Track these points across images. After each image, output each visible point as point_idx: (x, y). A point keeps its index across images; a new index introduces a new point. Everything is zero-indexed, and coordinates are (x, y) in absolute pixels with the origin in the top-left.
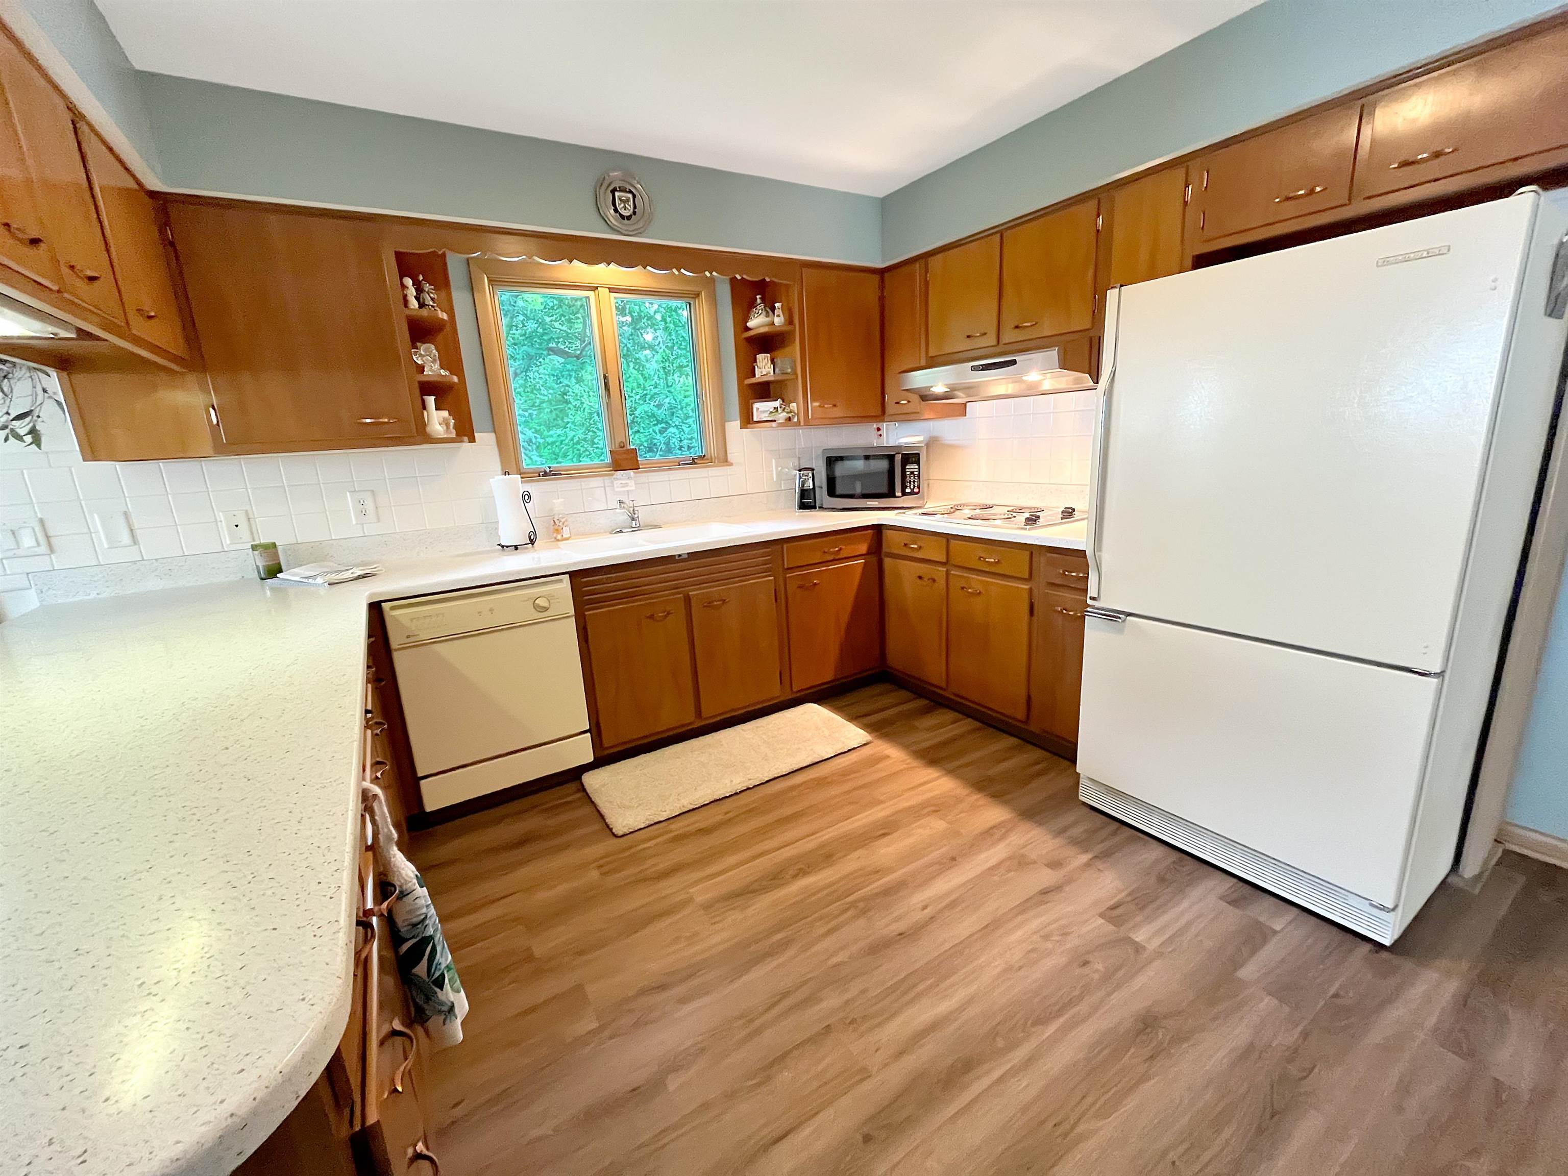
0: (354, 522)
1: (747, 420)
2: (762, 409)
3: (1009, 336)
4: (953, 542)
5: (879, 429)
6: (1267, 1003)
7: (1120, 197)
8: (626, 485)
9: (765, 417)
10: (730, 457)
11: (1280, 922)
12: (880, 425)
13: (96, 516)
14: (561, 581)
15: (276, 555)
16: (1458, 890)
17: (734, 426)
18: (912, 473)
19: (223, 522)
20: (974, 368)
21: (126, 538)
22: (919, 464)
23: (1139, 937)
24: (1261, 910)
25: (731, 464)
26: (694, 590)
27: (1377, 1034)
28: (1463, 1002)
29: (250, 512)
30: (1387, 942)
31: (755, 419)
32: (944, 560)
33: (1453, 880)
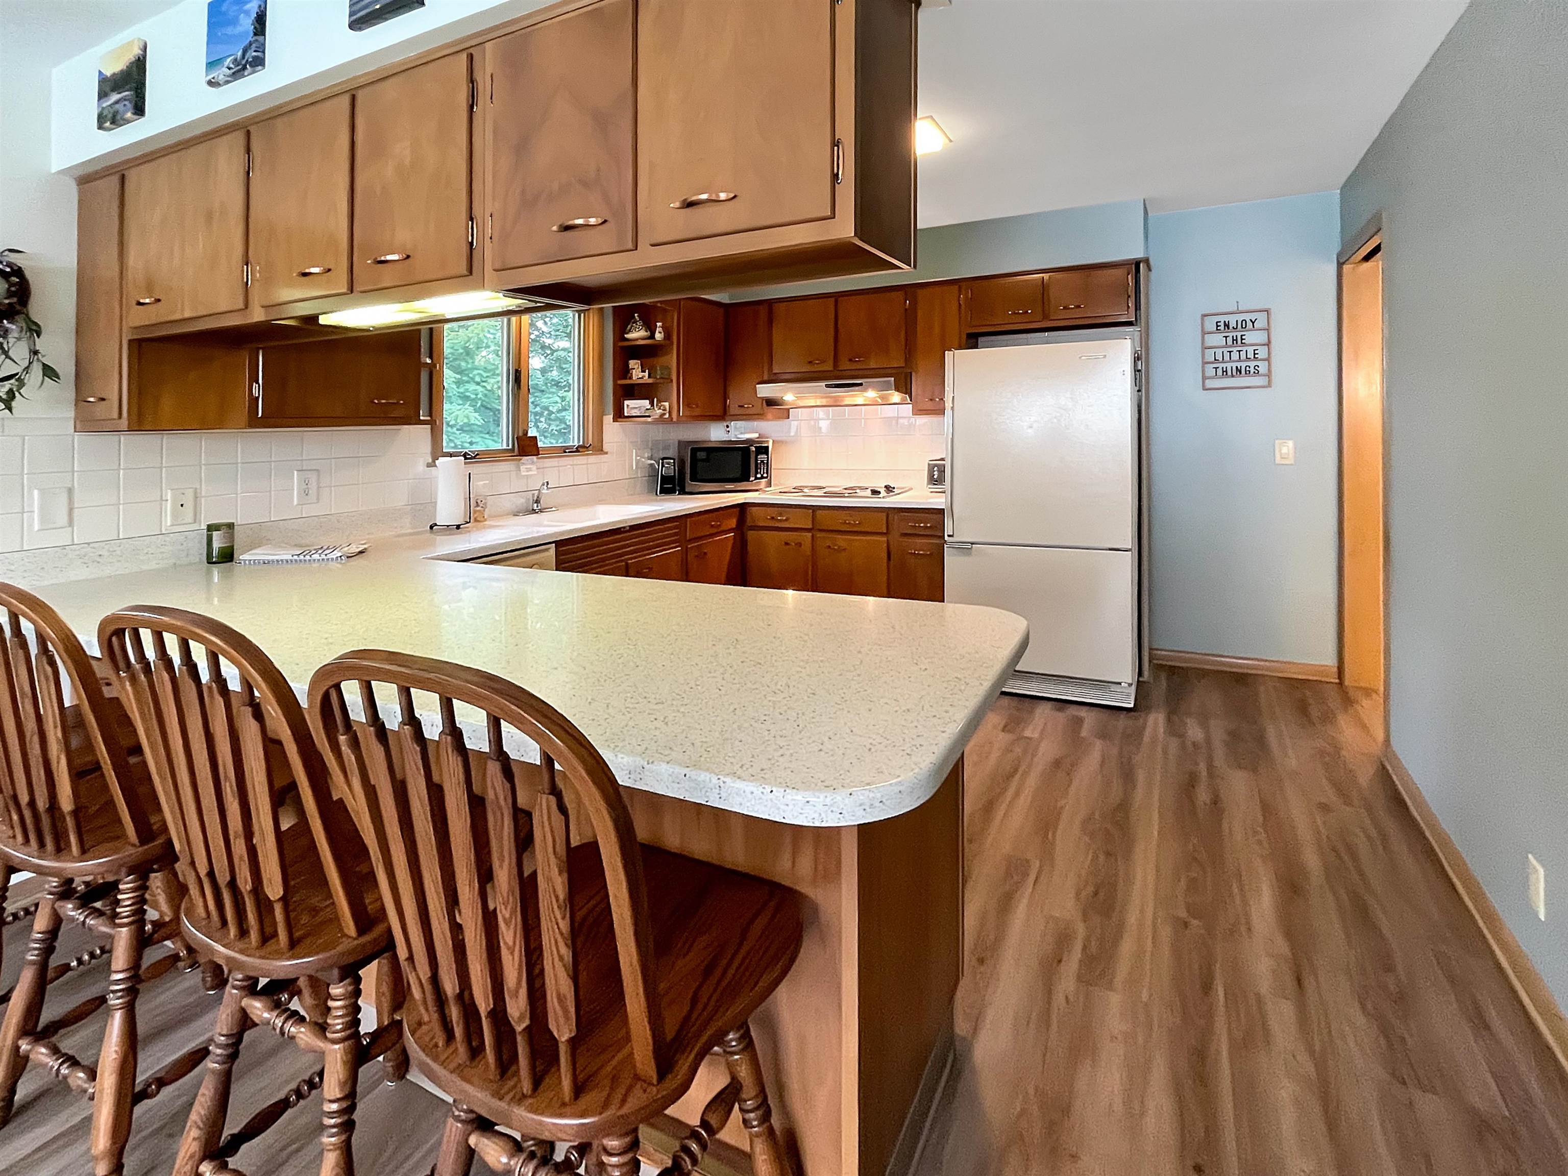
0: (295, 502)
1: (619, 415)
2: (632, 406)
3: (845, 365)
4: (819, 512)
5: (728, 427)
6: (1098, 745)
7: (921, 293)
8: (530, 470)
9: (635, 413)
10: (606, 447)
11: (1083, 712)
12: (728, 423)
13: (36, 492)
14: (547, 550)
15: (232, 537)
16: (1144, 682)
17: (608, 418)
18: (762, 461)
19: (169, 502)
20: (827, 386)
21: (63, 519)
22: (767, 454)
23: (1028, 733)
24: (1073, 711)
25: (606, 453)
26: (631, 559)
27: (1147, 738)
28: (1169, 720)
29: (198, 491)
30: (1132, 706)
31: (626, 414)
32: (810, 526)
33: (1141, 679)
